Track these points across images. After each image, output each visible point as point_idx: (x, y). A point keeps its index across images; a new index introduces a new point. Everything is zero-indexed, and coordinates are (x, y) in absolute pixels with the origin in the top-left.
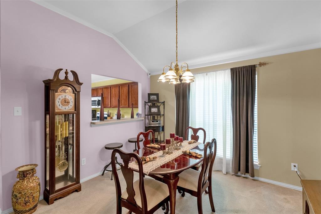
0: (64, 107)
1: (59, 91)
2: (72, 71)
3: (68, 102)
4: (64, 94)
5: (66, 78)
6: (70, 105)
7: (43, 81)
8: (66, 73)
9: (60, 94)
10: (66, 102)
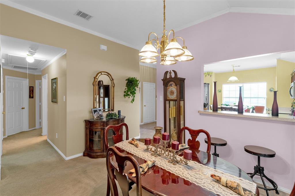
0: (171, 96)
1: (168, 86)
2: (173, 71)
3: (173, 93)
4: (171, 87)
5: (171, 76)
6: (174, 95)
7: (162, 80)
8: (170, 73)
9: (169, 88)
10: (172, 93)
